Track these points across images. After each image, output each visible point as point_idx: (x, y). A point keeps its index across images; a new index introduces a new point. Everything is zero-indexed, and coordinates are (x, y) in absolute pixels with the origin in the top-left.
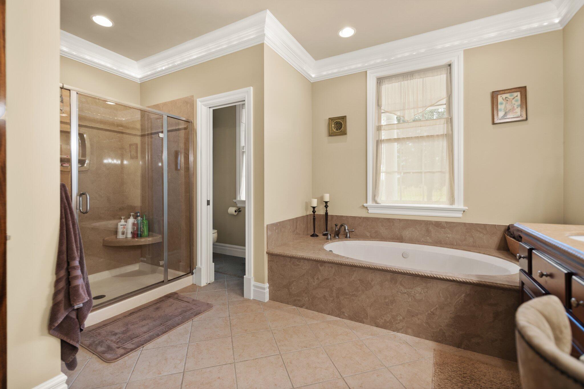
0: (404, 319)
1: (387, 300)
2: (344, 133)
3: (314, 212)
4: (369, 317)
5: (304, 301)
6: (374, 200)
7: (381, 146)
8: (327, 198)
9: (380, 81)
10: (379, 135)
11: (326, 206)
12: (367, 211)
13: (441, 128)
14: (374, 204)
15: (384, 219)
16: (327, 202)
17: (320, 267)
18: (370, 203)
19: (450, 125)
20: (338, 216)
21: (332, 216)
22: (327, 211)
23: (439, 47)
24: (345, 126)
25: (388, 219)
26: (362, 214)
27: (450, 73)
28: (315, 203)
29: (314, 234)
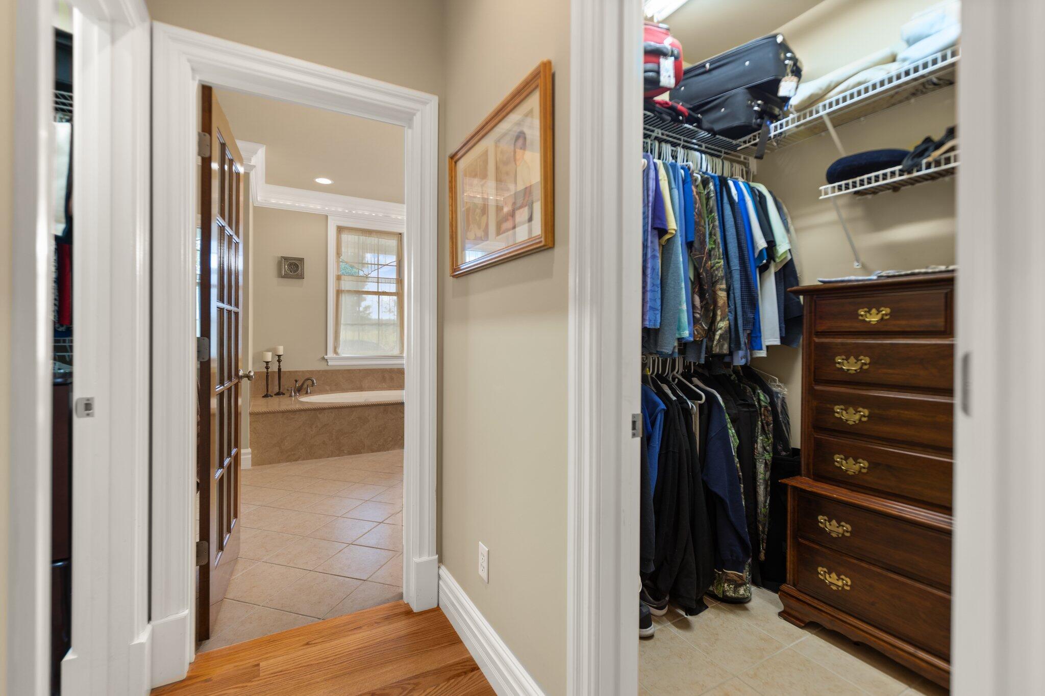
0: (393, 439)
1: (381, 428)
2: (301, 277)
3: (267, 368)
4: (366, 447)
5: (301, 453)
6: (336, 352)
7: (342, 296)
8: (281, 350)
9: (340, 229)
10: (339, 285)
11: (279, 361)
12: (326, 364)
13: (393, 288)
14: (335, 356)
15: (345, 370)
16: (280, 356)
17: (319, 415)
18: (330, 354)
19: (400, 285)
20: (292, 371)
21: (285, 372)
22: (279, 366)
23: (394, 216)
24: (303, 269)
25: (348, 371)
26: (321, 367)
27: (401, 240)
28: (269, 357)
29: (267, 394)
